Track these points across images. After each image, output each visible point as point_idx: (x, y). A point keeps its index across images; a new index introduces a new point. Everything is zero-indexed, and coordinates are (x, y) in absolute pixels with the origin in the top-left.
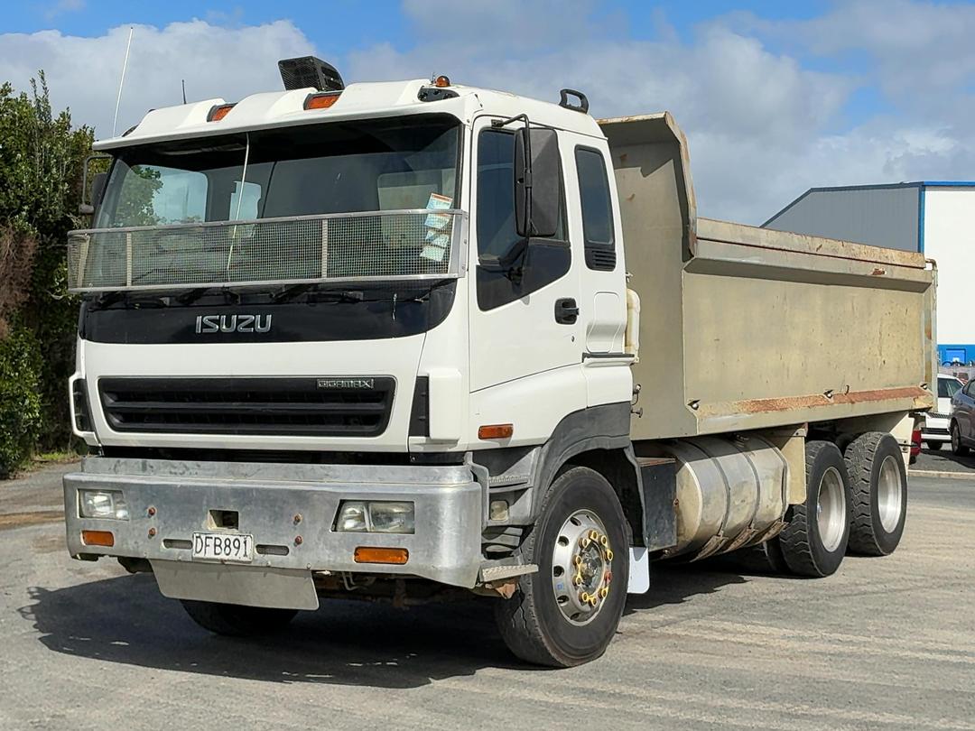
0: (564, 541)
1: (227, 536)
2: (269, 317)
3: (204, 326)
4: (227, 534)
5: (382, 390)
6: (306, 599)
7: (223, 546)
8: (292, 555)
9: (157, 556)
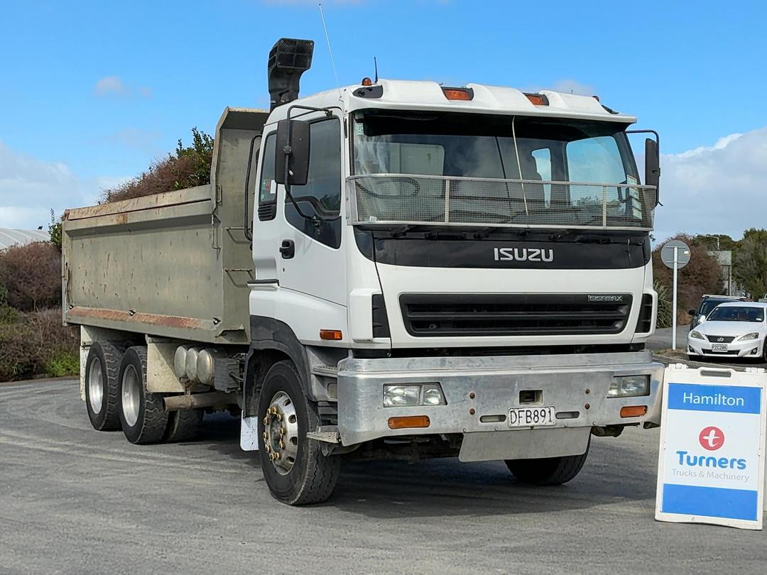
1: (535, 409)
2: (551, 251)
3: (500, 255)
7: (533, 416)
8: (583, 417)
9: (476, 429)
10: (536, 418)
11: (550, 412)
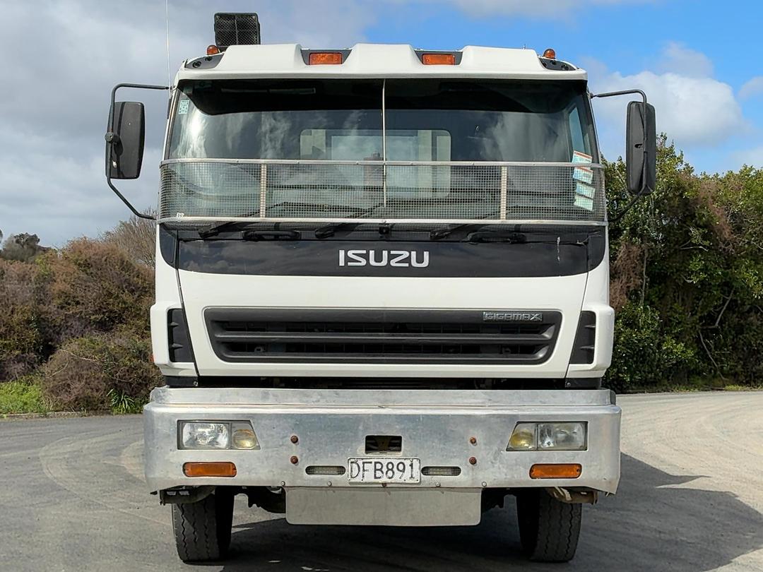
1: (390, 461)
2: (426, 254)
3: (347, 259)
6: (469, 514)
7: (385, 470)
8: (465, 474)
9: (299, 483)
10: (390, 473)
11: (411, 465)
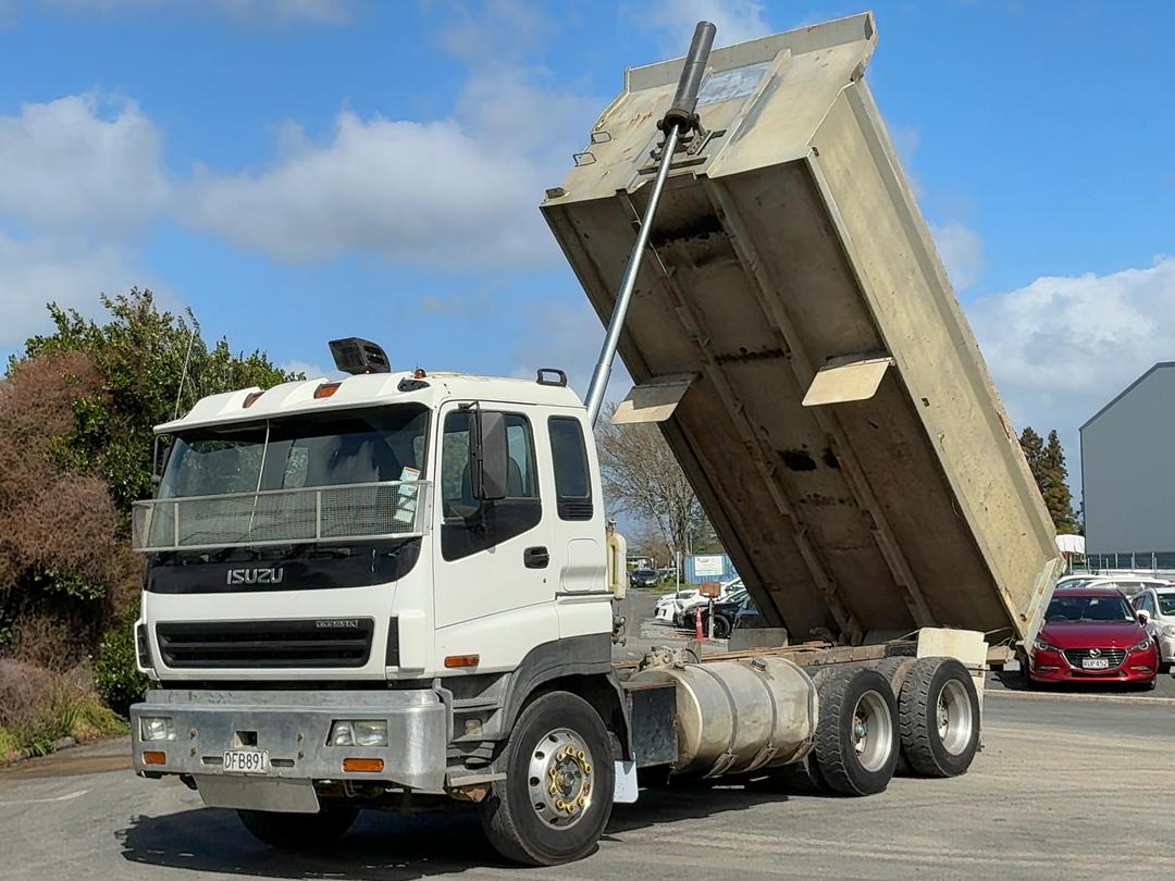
0: (540, 755)
1: (249, 753)
2: (281, 571)
3: (233, 578)
4: (249, 751)
5: (364, 629)
6: (310, 804)
7: (245, 761)
8: (298, 766)
9: (197, 771)
10: (249, 764)
11: (262, 757)
